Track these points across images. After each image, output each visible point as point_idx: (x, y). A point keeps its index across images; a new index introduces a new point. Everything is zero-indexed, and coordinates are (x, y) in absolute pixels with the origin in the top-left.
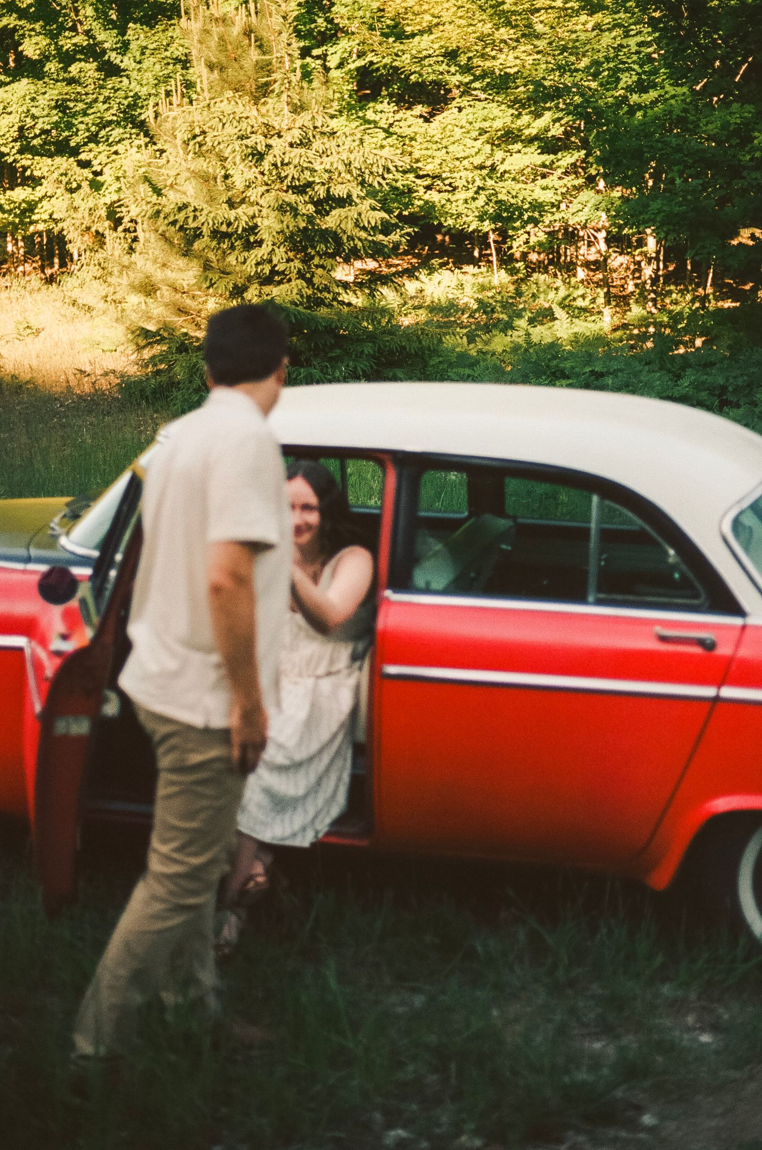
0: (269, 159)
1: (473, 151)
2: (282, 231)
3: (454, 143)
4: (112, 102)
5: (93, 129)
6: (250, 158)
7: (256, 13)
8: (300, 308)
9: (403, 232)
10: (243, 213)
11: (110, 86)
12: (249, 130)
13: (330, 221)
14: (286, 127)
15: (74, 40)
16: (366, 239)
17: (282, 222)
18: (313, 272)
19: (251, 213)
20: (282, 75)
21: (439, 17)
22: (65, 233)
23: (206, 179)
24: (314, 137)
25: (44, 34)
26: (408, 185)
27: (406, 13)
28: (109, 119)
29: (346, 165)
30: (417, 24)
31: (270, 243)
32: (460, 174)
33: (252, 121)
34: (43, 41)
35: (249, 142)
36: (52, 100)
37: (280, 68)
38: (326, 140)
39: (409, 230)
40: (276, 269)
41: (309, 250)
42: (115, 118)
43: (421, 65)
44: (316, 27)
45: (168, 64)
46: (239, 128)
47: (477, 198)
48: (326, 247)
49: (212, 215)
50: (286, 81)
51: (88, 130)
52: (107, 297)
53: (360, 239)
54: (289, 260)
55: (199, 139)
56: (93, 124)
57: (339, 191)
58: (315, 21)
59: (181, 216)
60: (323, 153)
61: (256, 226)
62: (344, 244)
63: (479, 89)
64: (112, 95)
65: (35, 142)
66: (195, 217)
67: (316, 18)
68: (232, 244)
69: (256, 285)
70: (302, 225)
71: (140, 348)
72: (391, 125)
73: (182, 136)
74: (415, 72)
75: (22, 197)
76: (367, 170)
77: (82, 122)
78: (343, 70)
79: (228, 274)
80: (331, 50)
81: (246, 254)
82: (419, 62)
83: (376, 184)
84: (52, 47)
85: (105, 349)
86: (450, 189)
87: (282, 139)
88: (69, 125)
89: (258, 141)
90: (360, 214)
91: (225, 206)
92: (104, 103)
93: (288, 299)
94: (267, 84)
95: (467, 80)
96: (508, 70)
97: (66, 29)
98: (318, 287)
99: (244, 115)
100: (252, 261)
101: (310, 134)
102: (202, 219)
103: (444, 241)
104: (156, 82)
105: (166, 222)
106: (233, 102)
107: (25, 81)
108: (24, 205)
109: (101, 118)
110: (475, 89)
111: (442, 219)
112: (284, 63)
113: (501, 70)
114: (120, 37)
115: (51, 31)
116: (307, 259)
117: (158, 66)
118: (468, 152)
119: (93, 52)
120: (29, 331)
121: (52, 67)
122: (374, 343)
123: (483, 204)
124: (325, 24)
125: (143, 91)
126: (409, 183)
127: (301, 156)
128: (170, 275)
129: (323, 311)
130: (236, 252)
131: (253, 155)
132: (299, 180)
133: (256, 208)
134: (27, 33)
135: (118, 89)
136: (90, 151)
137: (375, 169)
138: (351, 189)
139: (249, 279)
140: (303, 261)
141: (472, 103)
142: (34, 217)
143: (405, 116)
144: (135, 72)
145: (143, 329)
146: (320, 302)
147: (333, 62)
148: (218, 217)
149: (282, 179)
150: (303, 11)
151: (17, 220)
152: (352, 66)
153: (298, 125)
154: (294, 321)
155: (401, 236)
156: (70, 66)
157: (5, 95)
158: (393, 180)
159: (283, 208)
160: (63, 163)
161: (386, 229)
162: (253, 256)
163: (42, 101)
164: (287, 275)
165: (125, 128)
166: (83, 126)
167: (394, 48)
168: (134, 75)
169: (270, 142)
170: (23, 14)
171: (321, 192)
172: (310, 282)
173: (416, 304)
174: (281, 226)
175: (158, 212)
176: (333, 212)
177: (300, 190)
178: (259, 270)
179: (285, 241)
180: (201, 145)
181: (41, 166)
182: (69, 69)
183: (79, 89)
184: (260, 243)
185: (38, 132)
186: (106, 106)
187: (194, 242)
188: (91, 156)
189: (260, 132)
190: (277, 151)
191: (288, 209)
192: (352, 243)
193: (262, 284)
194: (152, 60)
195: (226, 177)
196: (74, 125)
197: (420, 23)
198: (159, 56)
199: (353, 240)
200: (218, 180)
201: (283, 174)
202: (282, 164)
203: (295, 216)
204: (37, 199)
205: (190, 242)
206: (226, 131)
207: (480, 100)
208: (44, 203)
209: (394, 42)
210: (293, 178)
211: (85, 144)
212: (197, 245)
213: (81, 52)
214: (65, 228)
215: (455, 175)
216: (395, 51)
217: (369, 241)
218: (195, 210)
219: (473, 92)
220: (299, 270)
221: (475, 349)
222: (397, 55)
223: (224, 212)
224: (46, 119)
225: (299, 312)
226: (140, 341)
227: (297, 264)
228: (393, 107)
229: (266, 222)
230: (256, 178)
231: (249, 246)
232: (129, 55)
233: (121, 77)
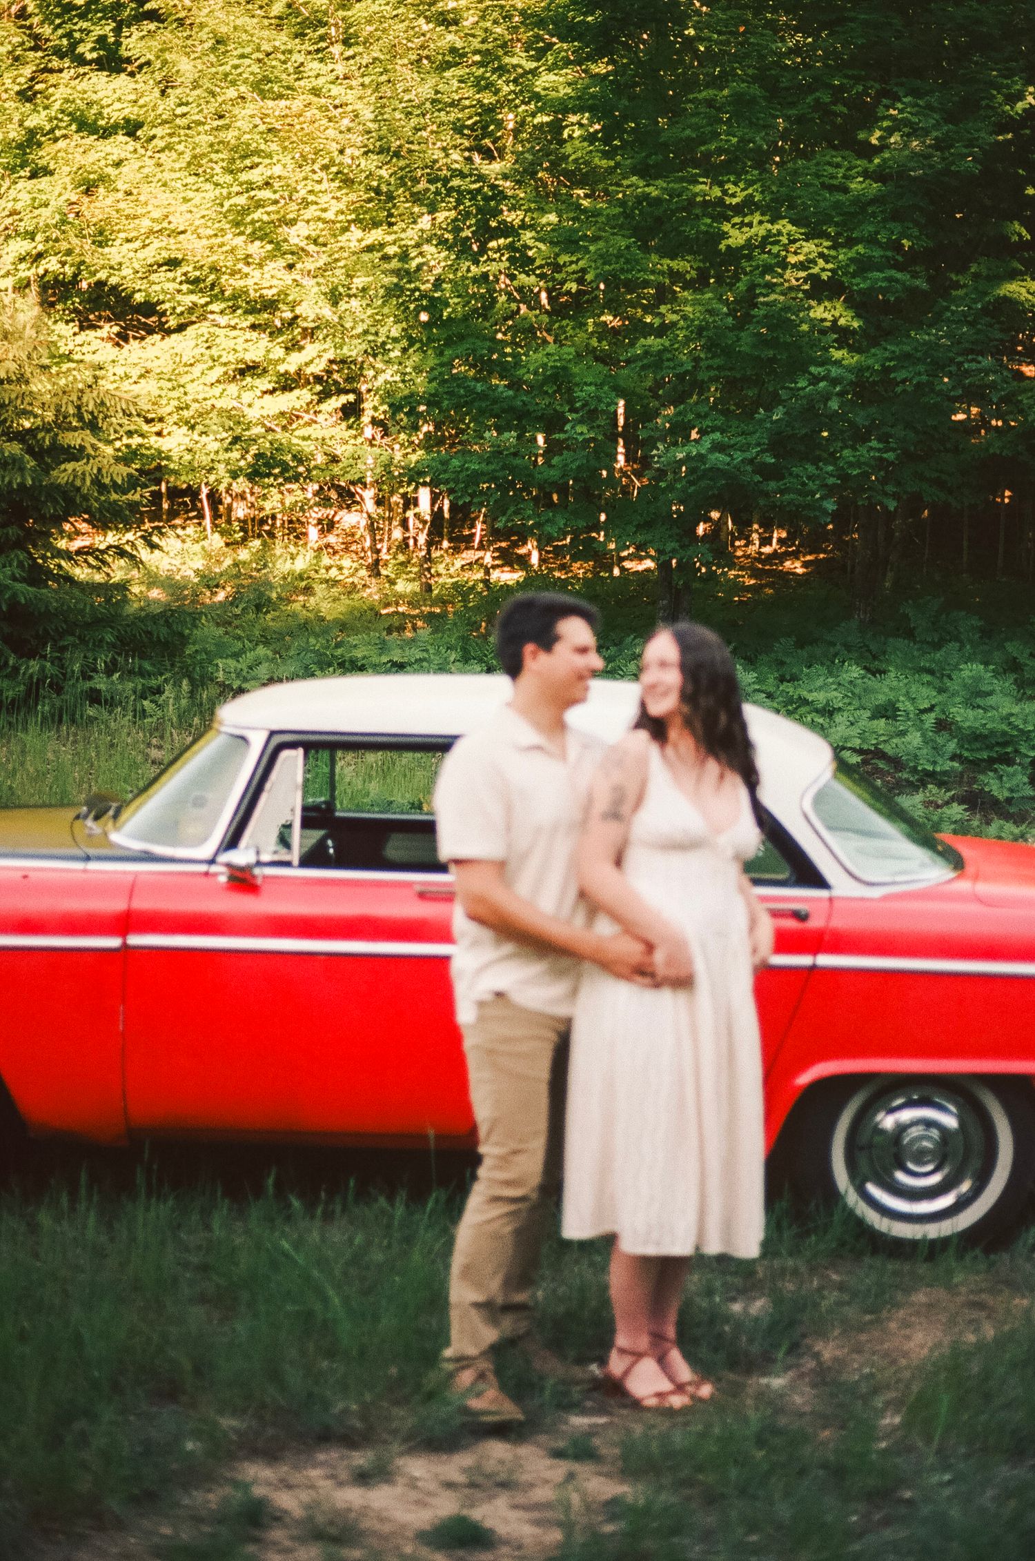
13: (61, 477)
29: (75, 408)
48: (55, 509)
53: (96, 500)
57: (69, 439)
63: (217, 313)
70: (29, 481)
74: (140, 290)
76: (102, 414)
90: (99, 469)
96: (265, 292)
110: (212, 312)
113: (256, 291)
122: (113, 628)
137: (111, 413)
138: (85, 438)
143: (88, 339)
192: (84, 504)
199: (88, 500)
203: (21, 471)
207: (219, 326)
219: (211, 316)
228: (73, 327)
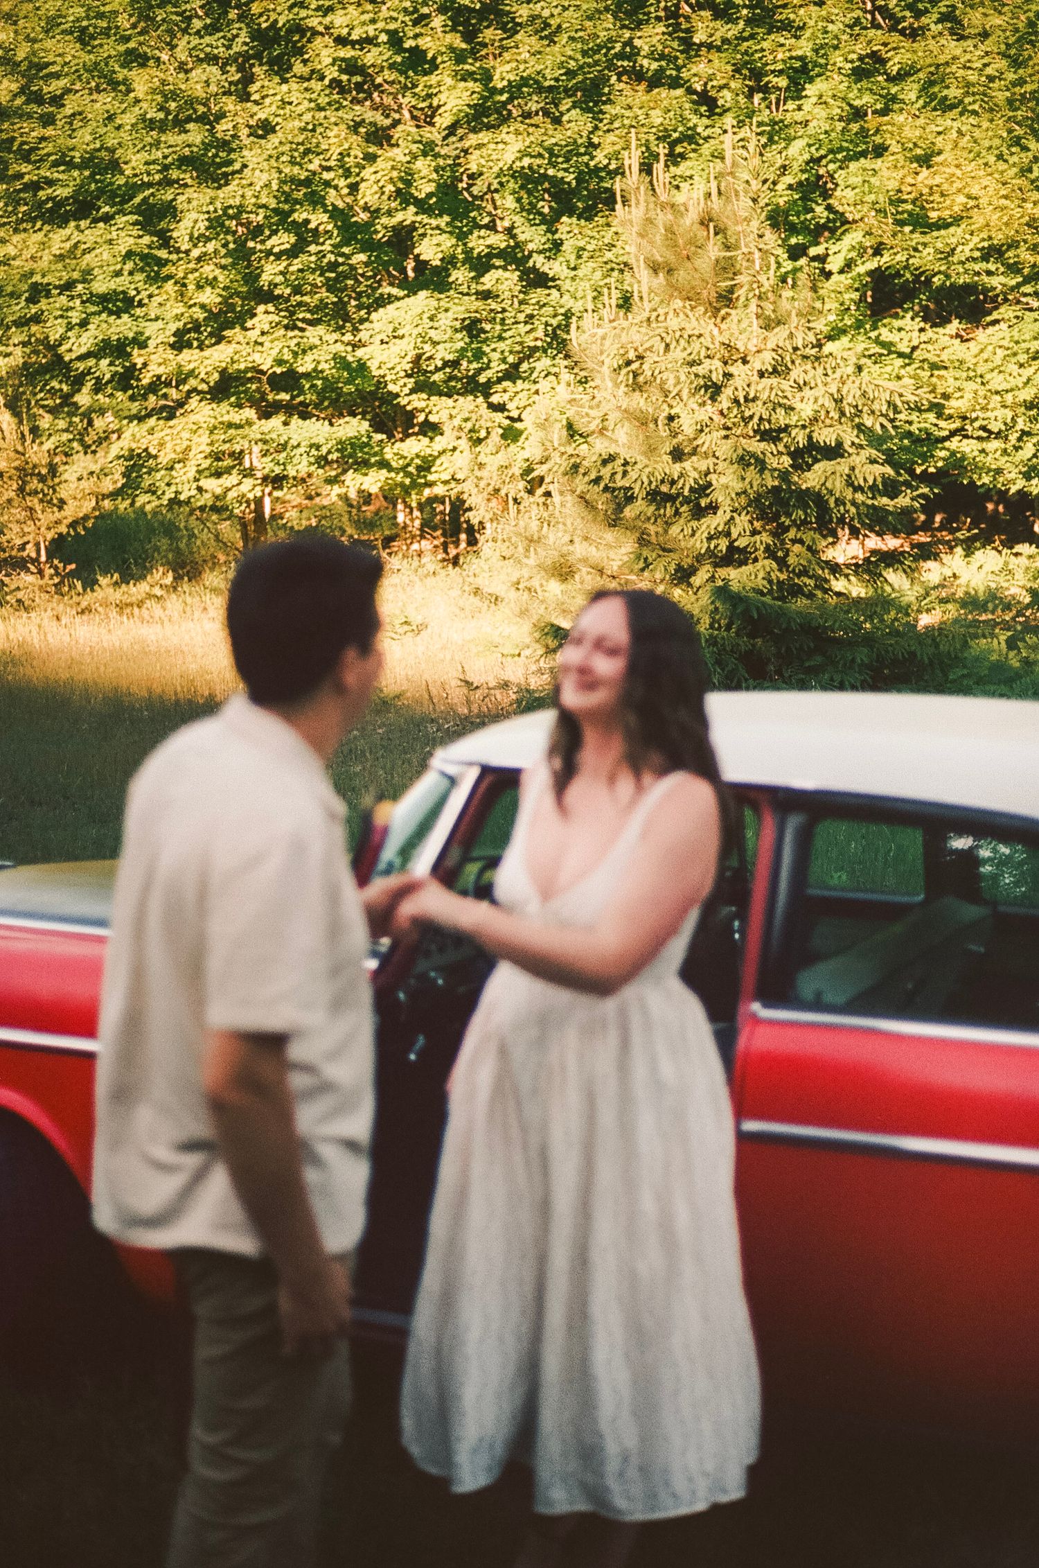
0: (727, 393)
1: (1020, 382)
2: (745, 492)
3: (992, 370)
4: (537, 323)
5: (511, 359)
6: (703, 391)
7: (720, 193)
8: (768, 599)
9: (915, 493)
10: (691, 469)
11: (533, 301)
12: (703, 353)
13: (812, 479)
14: (755, 349)
15: (489, 242)
16: (863, 503)
17: (743, 479)
18: (788, 550)
19: (704, 468)
20: (750, 278)
21: (976, 198)
22: (465, 496)
23: (643, 421)
24: (793, 362)
25: (450, 233)
26: (926, 429)
27: (931, 195)
28: (532, 344)
29: (835, 400)
30: (947, 208)
31: (728, 509)
32: (995, 413)
33: (706, 341)
34: (448, 242)
35: (700, 370)
36: (456, 319)
37: (747, 268)
38: (809, 366)
39: (926, 490)
40: (736, 544)
41: (783, 519)
42: (539, 343)
43: (948, 262)
44: (813, 218)
45: (612, 270)
46: (689, 351)
47: (1021, 448)
48: (806, 514)
49: (647, 470)
50: (755, 286)
51: (504, 360)
52: (518, 583)
53: (854, 503)
54: (754, 533)
55: (634, 366)
56: (511, 352)
57: (825, 436)
58: (812, 210)
59: (606, 472)
60: (805, 384)
61: (710, 484)
62: (831, 510)
63: (1030, 295)
64: (535, 312)
65: (437, 377)
66: (625, 473)
67: (814, 205)
68: (677, 510)
69: (708, 567)
70: (771, 482)
71: (551, 651)
72: (914, 349)
73: (612, 362)
74: (940, 272)
75: (415, 450)
76: (866, 408)
77: (494, 350)
78: (850, 275)
79: (670, 551)
80: (833, 249)
81: (695, 524)
82: (946, 258)
83: (878, 428)
84: (459, 250)
85: (505, 652)
86: (985, 435)
87: (747, 366)
88: (479, 354)
89: (713, 368)
90: (853, 469)
91: (668, 458)
92: (526, 323)
93: (749, 585)
94: (731, 290)
95: (1013, 283)
97: (481, 227)
98: (794, 570)
99: (696, 332)
100: (702, 534)
101: (788, 358)
102: (633, 475)
103: (996, 510)
104: (595, 294)
105: (587, 479)
106: (681, 315)
107: (423, 294)
108: (418, 461)
109: (521, 343)
111: (975, 476)
112: (753, 262)
114: (549, 236)
115: (460, 228)
116: (781, 530)
117: (598, 274)
118: (1013, 382)
119: (514, 256)
120: (406, 628)
121: (460, 275)
122: (872, 647)
123: (1030, 455)
124: (826, 214)
125: (577, 307)
126: (928, 426)
127: (772, 389)
128: (594, 553)
129: (801, 603)
130: (682, 521)
131: (706, 387)
132: (769, 422)
133: (711, 461)
134: (429, 232)
135: (544, 305)
136: (505, 391)
137: (876, 407)
138: (842, 434)
139: (699, 558)
140: (774, 534)
141: (1019, 314)
142: (431, 478)
143: (935, 336)
144: (568, 281)
145: (552, 625)
146: (797, 591)
147: (834, 264)
148: (657, 474)
149: (746, 420)
150: (796, 197)
151: (407, 481)
152: (862, 269)
153: (770, 345)
154: (756, 616)
155: (912, 499)
156: (483, 276)
157: (397, 313)
158: (907, 422)
159: (744, 460)
160: (467, 404)
161: (891, 488)
162: (704, 527)
163: (445, 320)
164: (751, 553)
165: (554, 358)
166: (497, 356)
167: (911, 239)
168: (567, 285)
169: (731, 369)
170: (422, 206)
171: (801, 438)
172: (782, 563)
173: (944, 595)
174: (741, 485)
175: (576, 467)
176: (816, 467)
177: (770, 435)
178: (712, 547)
179: (749, 505)
180: (636, 375)
181: (440, 409)
182: (482, 280)
183: (494, 305)
184: (713, 508)
185: (440, 364)
186: (529, 327)
187: (625, 506)
188: (506, 397)
189: (718, 356)
190: (738, 382)
191: (752, 461)
192: (842, 508)
193: (716, 565)
194: (590, 264)
195: (671, 418)
196: (484, 353)
197: (950, 208)
198: (600, 259)
199: (844, 504)
200: (660, 423)
201: (747, 414)
202: (746, 399)
203: (761, 471)
204: (436, 454)
205: (619, 508)
206: (671, 355)
207: (1031, 310)
208: (443, 458)
209: (912, 232)
210: (761, 419)
211: (499, 380)
212: (629, 512)
213: (498, 256)
214: (466, 490)
215: (989, 414)
216: (913, 244)
217: (868, 506)
218: (626, 463)
219: (1022, 299)
220: (768, 546)
221: (1018, 658)
222: (916, 250)
223: (665, 466)
224: (448, 345)
225: (764, 603)
226: (550, 642)
227: (766, 538)
229: (723, 480)
230: (711, 419)
231: (699, 513)
232: (561, 259)
233: (549, 288)
